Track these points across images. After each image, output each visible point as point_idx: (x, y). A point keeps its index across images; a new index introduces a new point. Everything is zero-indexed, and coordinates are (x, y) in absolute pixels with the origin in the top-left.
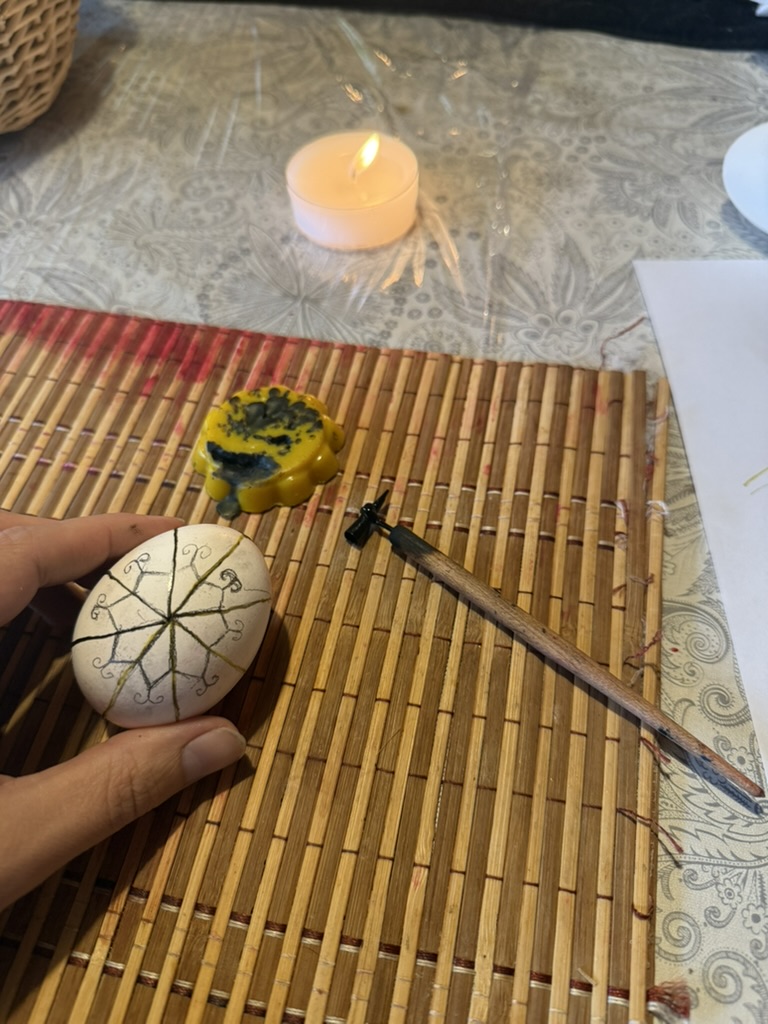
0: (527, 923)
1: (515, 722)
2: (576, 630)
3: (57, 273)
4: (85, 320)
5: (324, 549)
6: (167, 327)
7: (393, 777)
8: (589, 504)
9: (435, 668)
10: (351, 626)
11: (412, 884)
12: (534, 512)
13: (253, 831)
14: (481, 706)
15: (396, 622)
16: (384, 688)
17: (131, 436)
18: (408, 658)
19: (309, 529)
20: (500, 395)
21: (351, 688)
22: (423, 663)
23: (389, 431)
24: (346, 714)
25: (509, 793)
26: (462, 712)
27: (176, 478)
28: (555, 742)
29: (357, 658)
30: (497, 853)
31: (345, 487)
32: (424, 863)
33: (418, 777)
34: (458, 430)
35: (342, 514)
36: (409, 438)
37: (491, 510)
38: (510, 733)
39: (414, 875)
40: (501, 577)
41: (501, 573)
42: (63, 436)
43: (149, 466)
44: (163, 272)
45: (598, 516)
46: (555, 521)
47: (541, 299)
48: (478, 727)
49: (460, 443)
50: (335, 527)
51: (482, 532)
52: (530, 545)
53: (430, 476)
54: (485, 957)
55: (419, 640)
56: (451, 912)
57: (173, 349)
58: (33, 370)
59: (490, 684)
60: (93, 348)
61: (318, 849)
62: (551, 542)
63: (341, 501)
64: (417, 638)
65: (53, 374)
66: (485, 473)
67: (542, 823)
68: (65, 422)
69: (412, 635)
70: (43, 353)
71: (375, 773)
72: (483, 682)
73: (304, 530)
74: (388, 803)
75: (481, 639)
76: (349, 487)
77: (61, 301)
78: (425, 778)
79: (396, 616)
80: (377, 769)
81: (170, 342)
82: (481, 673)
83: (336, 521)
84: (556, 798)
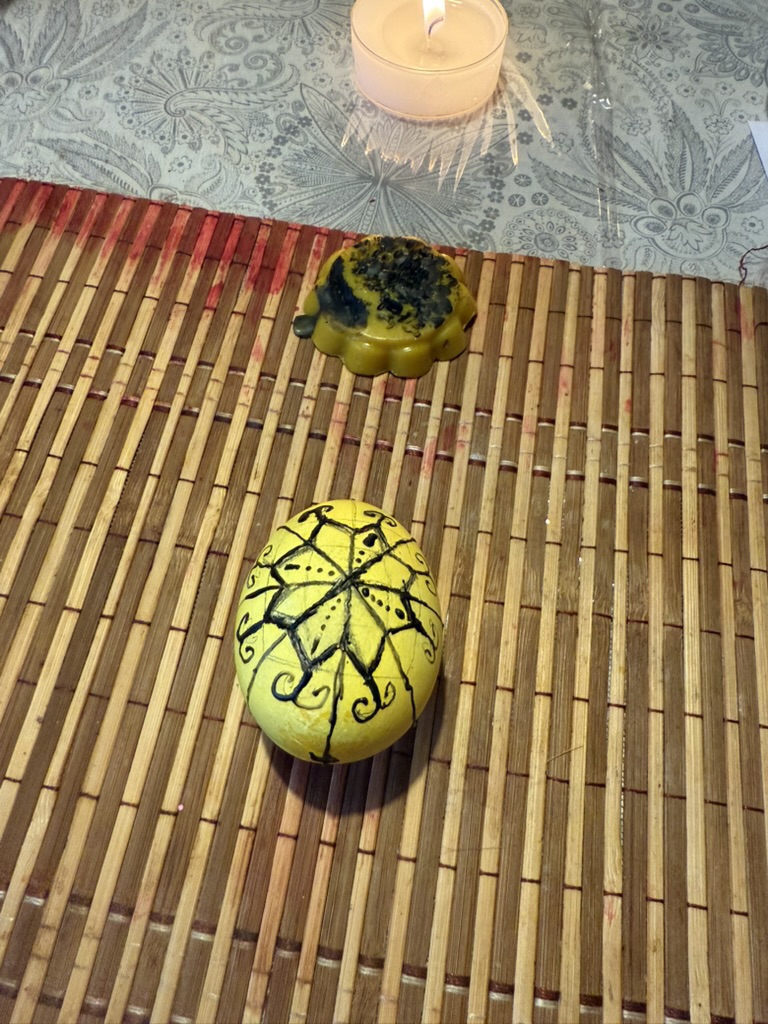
0: (742, 962)
1: (697, 716)
2: (751, 603)
3: (75, 147)
4: (123, 210)
5: (450, 506)
6: (225, 221)
7: (568, 787)
8: (748, 448)
9: (599, 654)
10: (495, 603)
11: (606, 918)
12: (689, 460)
13: (415, 860)
14: (656, 699)
15: (546, 597)
16: (543, 681)
17: (200, 363)
18: (566, 640)
19: (429, 481)
20: (631, 313)
21: (505, 679)
22: (585, 647)
23: (508, 357)
24: (504, 712)
25: (700, 801)
26: (635, 705)
27: (263, 417)
28: (744, 740)
29: (507, 643)
30: (697, 877)
31: (464, 427)
32: (616, 891)
33: (596, 786)
34: (588, 357)
35: (466, 461)
36: (532, 366)
37: (639, 457)
38: (693, 729)
39: (606, 905)
40: (661, 540)
41: (661, 535)
42: (117, 362)
43: (227, 401)
44: (208, 147)
45: (760, 464)
46: (714, 470)
47: (656, 184)
48: (656, 723)
49: (592, 372)
50: (460, 479)
51: (631, 483)
52: (689, 501)
53: (562, 414)
54: (700, 1005)
55: (577, 620)
56: (655, 950)
57: (236, 250)
58: (66, 274)
59: (663, 670)
60: (139, 246)
61: (494, 879)
62: (712, 497)
63: (463, 446)
64: (574, 616)
65: (93, 280)
66: (626, 410)
67: (743, 838)
68: (116, 344)
69: (567, 614)
70: (76, 252)
71: (547, 783)
72: (656, 668)
73: (423, 482)
74: (567, 818)
75: (647, 617)
76: (470, 427)
77: (87, 184)
78: (603, 786)
79: (545, 589)
80: (548, 778)
81: (232, 241)
82: (652, 658)
83: (459, 471)
84: (754, 806)
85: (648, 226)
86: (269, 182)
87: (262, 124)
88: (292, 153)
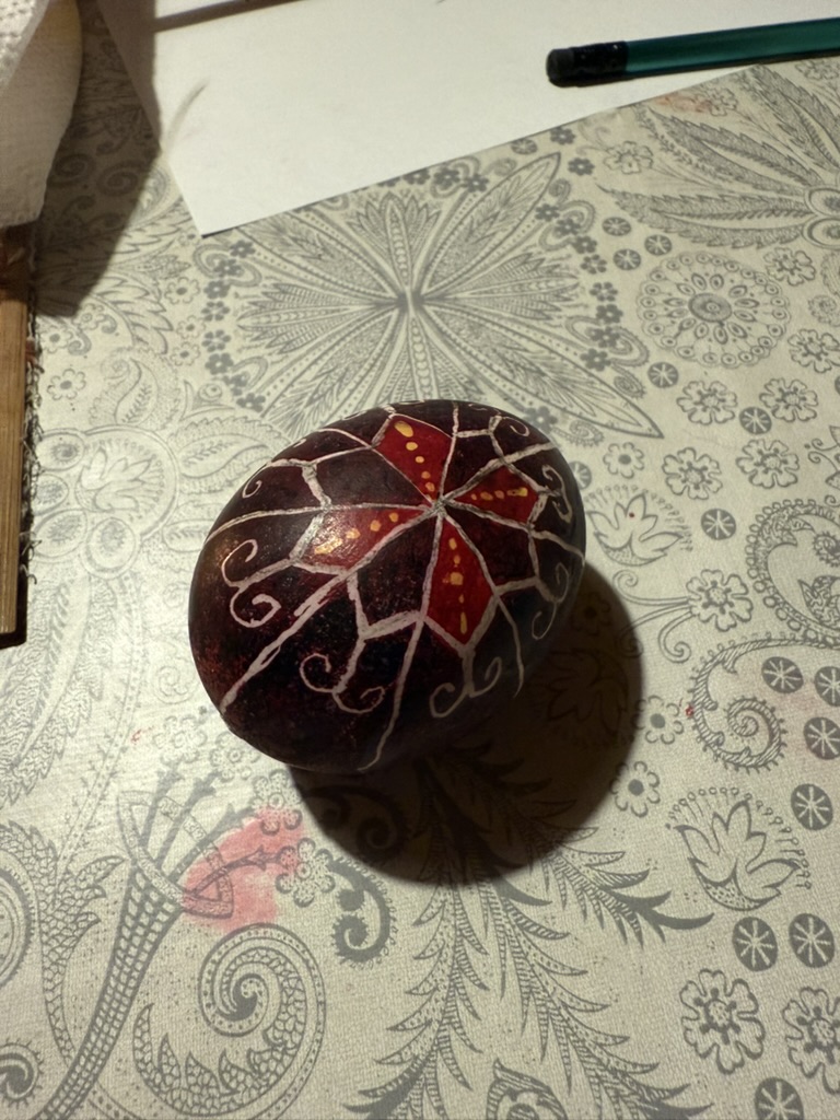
85: (828, 232)
86: (231, 363)
87: (174, 273)
88: (245, 303)
